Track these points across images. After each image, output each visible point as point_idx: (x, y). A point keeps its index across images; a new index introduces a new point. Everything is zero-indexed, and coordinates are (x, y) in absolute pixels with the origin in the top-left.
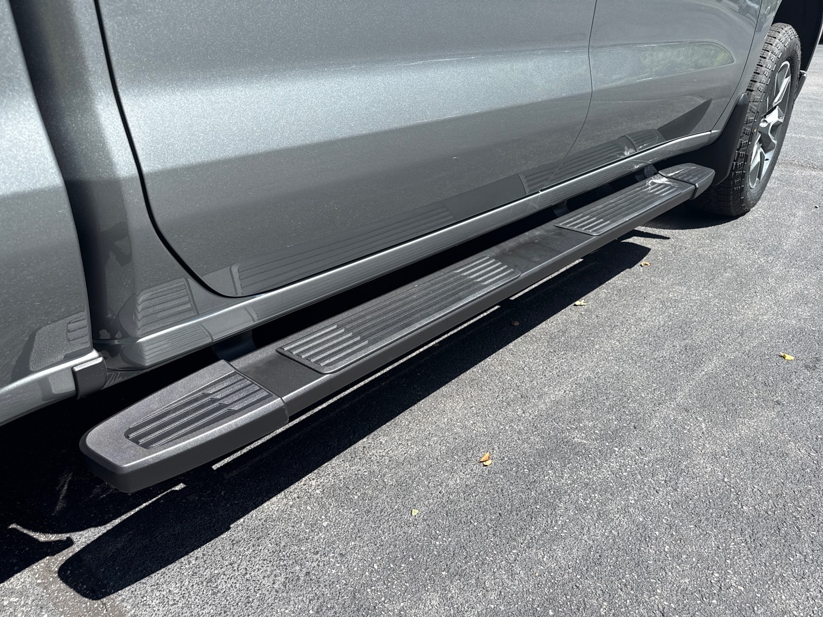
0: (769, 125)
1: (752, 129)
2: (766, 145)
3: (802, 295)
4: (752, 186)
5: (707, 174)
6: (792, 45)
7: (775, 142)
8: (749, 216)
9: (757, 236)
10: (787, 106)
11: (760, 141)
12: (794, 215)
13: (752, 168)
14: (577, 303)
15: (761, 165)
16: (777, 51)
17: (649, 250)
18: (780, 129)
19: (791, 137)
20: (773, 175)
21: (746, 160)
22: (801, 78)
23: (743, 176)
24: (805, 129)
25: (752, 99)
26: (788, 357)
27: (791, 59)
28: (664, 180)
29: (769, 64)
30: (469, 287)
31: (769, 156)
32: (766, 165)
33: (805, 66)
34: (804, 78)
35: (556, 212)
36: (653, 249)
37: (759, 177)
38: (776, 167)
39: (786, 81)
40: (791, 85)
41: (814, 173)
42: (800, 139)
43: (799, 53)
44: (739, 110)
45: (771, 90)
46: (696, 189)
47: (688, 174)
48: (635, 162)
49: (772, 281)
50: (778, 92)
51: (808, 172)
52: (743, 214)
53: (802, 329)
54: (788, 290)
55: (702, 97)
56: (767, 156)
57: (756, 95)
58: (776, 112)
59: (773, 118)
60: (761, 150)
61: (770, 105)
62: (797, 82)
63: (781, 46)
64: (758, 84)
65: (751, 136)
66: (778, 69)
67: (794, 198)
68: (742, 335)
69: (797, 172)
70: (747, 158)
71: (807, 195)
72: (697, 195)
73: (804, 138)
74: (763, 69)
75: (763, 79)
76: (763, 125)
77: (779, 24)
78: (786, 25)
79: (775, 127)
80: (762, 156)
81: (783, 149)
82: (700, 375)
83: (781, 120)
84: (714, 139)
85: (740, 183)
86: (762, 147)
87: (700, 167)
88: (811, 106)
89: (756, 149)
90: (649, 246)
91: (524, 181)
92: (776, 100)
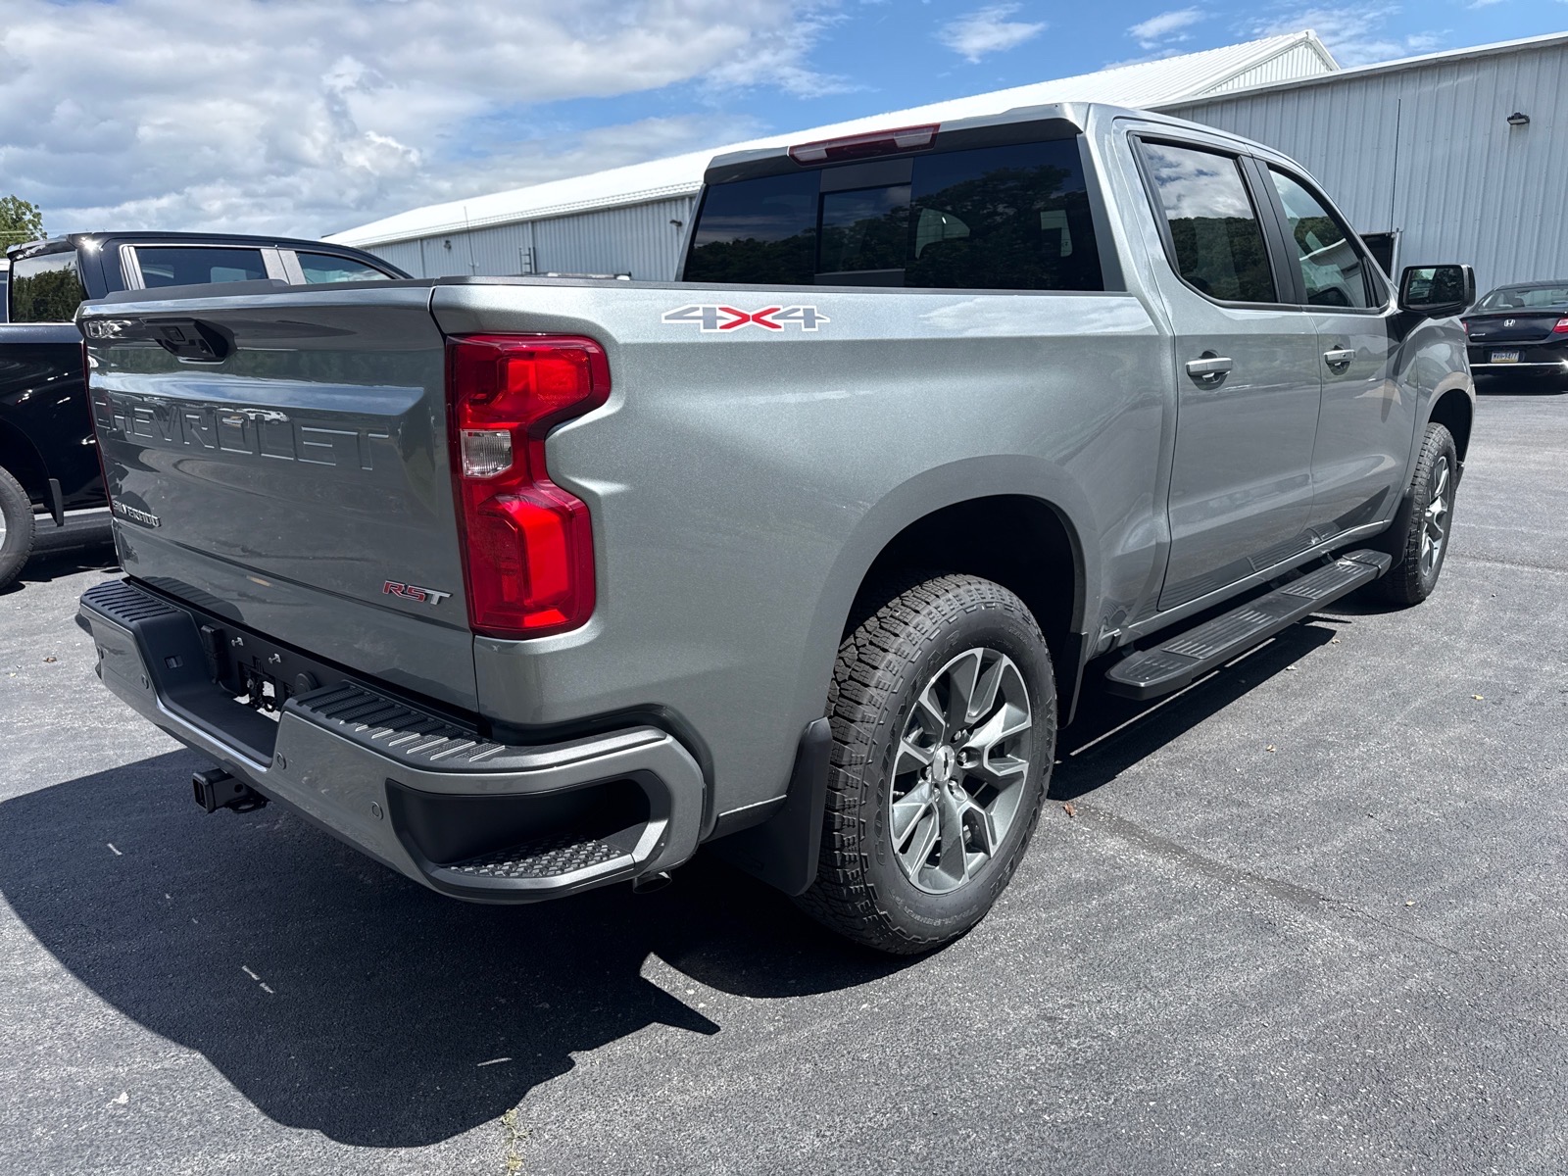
0: (1433, 514)
1: (1420, 518)
2: (1433, 534)
3: (1485, 661)
4: (1426, 574)
5: (1386, 558)
6: (1446, 441)
7: (1442, 531)
8: (1425, 604)
9: (1437, 620)
10: (1449, 496)
11: (1427, 531)
12: (1472, 603)
13: (1423, 555)
14: (1289, 668)
15: (1430, 553)
16: (1432, 450)
17: (1335, 632)
18: (1444, 518)
19: (1459, 527)
20: (1443, 566)
21: (1417, 548)
22: (1460, 470)
23: (1416, 562)
24: (1475, 517)
25: (1415, 492)
26: (1478, 697)
27: (1447, 455)
28: (1348, 563)
29: (1427, 462)
30: (1245, 627)
31: (1437, 544)
32: (1436, 553)
33: (1461, 456)
34: (1462, 468)
35: (1272, 585)
36: (1338, 630)
37: (1431, 566)
38: (1445, 559)
39: (1445, 473)
40: (1450, 477)
41: (1488, 565)
42: (1469, 528)
43: (1454, 448)
44: (1406, 503)
45: (1432, 483)
46: (1379, 570)
47: (1369, 558)
48: (1322, 548)
49: (1458, 654)
50: (1438, 484)
51: (1481, 564)
52: (1420, 602)
53: (1488, 683)
54: (1475, 657)
55: (1365, 496)
56: (1435, 544)
57: (1419, 489)
58: (1438, 502)
59: (1437, 507)
60: (1429, 538)
61: (1433, 496)
62: (1456, 473)
63: (1435, 445)
64: (1419, 480)
65: (1419, 526)
66: (1436, 462)
67: (1469, 589)
68: (1438, 686)
69: (1470, 564)
70: (1418, 545)
71: (1483, 586)
72: (1381, 575)
73: (1474, 528)
74: (1423, 466)
75: (1424, 475)
76: (1428, 515)
77: (1433, 424)
78: (1437, 424)
79: (1440, 516)
80: (1431, 545)
81: (1451, 539)
82: (1409, 708)
83: (1445, 510)
84: (1386, 529)
85: (1414, 569)
86: (1429, 535)
87: (1377, 553)
88: (1479, 488)
89: (1425, 538)
90: (1334, 629)
91: (1251, 561)
92: (1437, 491)
